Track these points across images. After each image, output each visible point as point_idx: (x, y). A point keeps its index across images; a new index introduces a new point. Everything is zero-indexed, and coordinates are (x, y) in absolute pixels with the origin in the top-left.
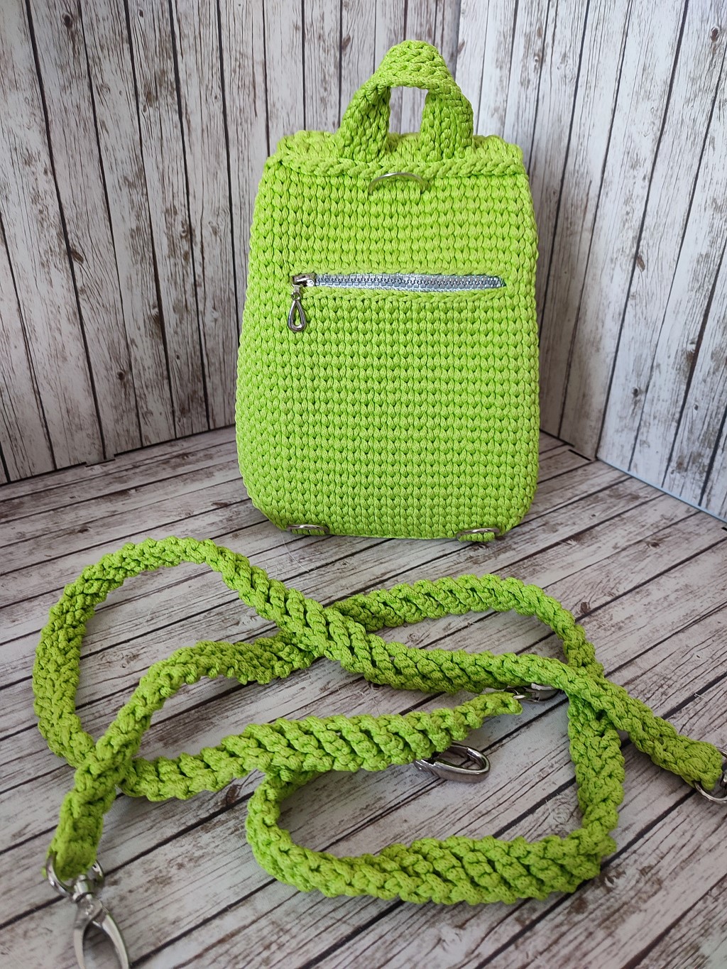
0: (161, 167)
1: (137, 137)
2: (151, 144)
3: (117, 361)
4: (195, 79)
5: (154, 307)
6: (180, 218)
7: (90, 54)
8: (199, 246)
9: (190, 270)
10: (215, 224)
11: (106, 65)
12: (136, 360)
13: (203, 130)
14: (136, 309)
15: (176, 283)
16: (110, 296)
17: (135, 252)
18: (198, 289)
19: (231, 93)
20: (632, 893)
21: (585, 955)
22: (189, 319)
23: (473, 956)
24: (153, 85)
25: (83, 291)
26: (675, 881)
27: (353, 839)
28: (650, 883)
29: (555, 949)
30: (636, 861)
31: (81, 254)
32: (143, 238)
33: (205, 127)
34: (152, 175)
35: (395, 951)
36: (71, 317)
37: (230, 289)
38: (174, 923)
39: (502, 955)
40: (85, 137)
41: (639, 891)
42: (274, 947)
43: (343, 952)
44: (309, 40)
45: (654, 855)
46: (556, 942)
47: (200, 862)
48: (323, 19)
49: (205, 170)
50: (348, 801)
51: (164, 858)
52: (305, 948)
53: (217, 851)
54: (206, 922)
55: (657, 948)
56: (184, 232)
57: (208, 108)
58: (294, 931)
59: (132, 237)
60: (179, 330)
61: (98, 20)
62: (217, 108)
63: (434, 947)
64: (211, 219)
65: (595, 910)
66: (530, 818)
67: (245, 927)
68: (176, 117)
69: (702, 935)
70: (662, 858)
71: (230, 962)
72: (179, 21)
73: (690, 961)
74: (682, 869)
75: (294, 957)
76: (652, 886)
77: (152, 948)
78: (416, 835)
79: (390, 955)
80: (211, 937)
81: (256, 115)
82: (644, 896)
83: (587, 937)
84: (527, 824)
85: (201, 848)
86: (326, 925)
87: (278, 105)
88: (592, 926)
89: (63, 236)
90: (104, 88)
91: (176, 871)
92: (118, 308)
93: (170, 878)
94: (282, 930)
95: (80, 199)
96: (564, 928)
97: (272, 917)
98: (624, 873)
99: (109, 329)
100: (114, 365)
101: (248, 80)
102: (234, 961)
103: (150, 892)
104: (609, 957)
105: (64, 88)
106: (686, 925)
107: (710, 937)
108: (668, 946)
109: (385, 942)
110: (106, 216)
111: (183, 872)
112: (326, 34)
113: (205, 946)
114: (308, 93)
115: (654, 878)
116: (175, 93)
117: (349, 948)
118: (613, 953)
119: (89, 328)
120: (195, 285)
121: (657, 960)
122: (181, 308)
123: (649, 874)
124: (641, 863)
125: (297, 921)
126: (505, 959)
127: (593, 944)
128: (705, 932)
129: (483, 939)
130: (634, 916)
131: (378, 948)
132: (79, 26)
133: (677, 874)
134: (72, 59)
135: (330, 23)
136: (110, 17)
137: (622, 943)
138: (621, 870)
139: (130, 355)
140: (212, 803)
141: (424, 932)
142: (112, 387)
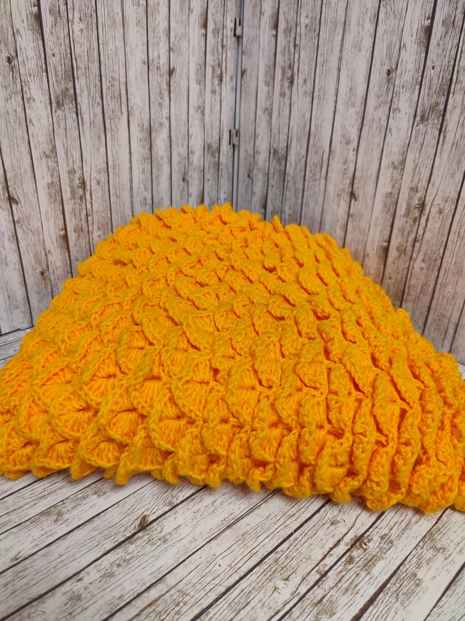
0: (66, 145)
1: (51, 128)
2: (60, 132)
3: (40, 264)
4: (86, 93)
5: (62, 230)
6: (77, 175)
7: (23, 79)
8: (89, 192)
9: (84, 207)
10: (98, 178)
11: (32, 85)
12: (51, 263)
13: (90, 123)
14: (51, 232)
15: (75, 215)
16: (35, 224)
17: (51, 197)
18: (89, 218)
19: (107, 101)
20: (378, 550)
21: (356, 586)
22: (84, 236)
23: (295, 595)
24: (61, 97)
25: (18, 222)
26: (399, 541)
27: (219, 538)
28: (387, 543)
29: (340, 585)
30: (378, 532)
31: (17, 200)
32: (56, 189)
33: (92, 121)
34: (60, 150)
35: (251, 597)
36: (11, 238)
37: (108, 217)
38: (120, 598)
39: (311, 591)
40: (19, 128)
41: (381, 548)
42: (181, 604)
43: (221, 602)
44: (152, 69)
45: (387, 528)
46: (340, 581)
47: (130, 562)
48: (159, 57)
49: (92, 146)
50: (213, 516)
51: (108, 562)
52: (200, 603)
53: (139, 554)
54: (139, 595)
55: (394, 577)
56: (80, 184)
57: (94, 110)
58: (192, 594)
59: (48, 188)
60: (77, 243)
61: (28, 59)
62: (99, 109)
63: (273, 593)
64: (96, 175)
65: (358, 561)
66: (317, 515)
67: (163, 595)
68: (75, 116)
69: (417, 568)
70: (391, 529)
71: (156, 616)
72: (76, 59)
73: (412, 582)
74: (403, 534)
75: (194, 608)
76: (388, 545)
77: (109, 614)
78: (255, 532)
79: (249, 600)
80: (143, 603)
81: (122, 114)
82: (384, 551)
83: (356, 577)
84: (316, 519)
85: (130, 554)
86: (210, 588)
87: (135, 108)
88: (358, 570)
89: (6, 189)
90: (31, 99)
91: (116, 569)
92: (39, 232)
93: (114, 573)
94: (184, 594)
95: (16, 166)
96: (343, 573)
97: (178, 587)
98: (372, 539)
99: (35, 245)
100: (38, 266)
101: (117, 94)
102: (159, 615)
103: (102, 582)
104: (369, 585)
105: (7, 100)
106: (408, 563)
107: (421, 569)
108: (400, 576)
109: (245, 593)
110: (33, 176)
111: (121, 569)
112: (161, 66)
113: (141, 609)
114: (152, 100)
115: (389, 540)
116: (74, 102)
117: (225, 599)
118: (371, 583)
119: (21, 244)
120: (87, 215)
121: (395, 584)
122: (78, 230)
123: (386, 539)
124: (381, 533)
125: (193, 588)
126: (313, 594)
127: (360, 580)
128: (419, 566)
129: (300, 585)
130: (380, 562)
131: (242, 597)
132: (16, 63)
133: (400, 537)
134: (12, 82)
135: (163, 60)
136: (35, 57)
137: (375, 577)
138: (370, 538)
139: (47, 260)
140: (132, 527)
141: (266, 585)
142: (37, 280)
